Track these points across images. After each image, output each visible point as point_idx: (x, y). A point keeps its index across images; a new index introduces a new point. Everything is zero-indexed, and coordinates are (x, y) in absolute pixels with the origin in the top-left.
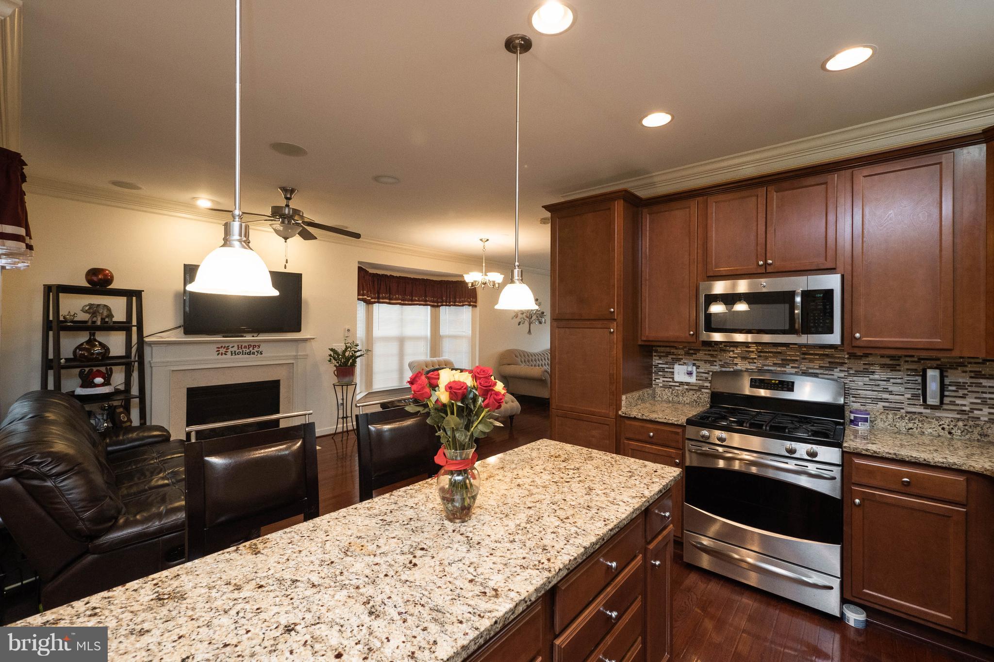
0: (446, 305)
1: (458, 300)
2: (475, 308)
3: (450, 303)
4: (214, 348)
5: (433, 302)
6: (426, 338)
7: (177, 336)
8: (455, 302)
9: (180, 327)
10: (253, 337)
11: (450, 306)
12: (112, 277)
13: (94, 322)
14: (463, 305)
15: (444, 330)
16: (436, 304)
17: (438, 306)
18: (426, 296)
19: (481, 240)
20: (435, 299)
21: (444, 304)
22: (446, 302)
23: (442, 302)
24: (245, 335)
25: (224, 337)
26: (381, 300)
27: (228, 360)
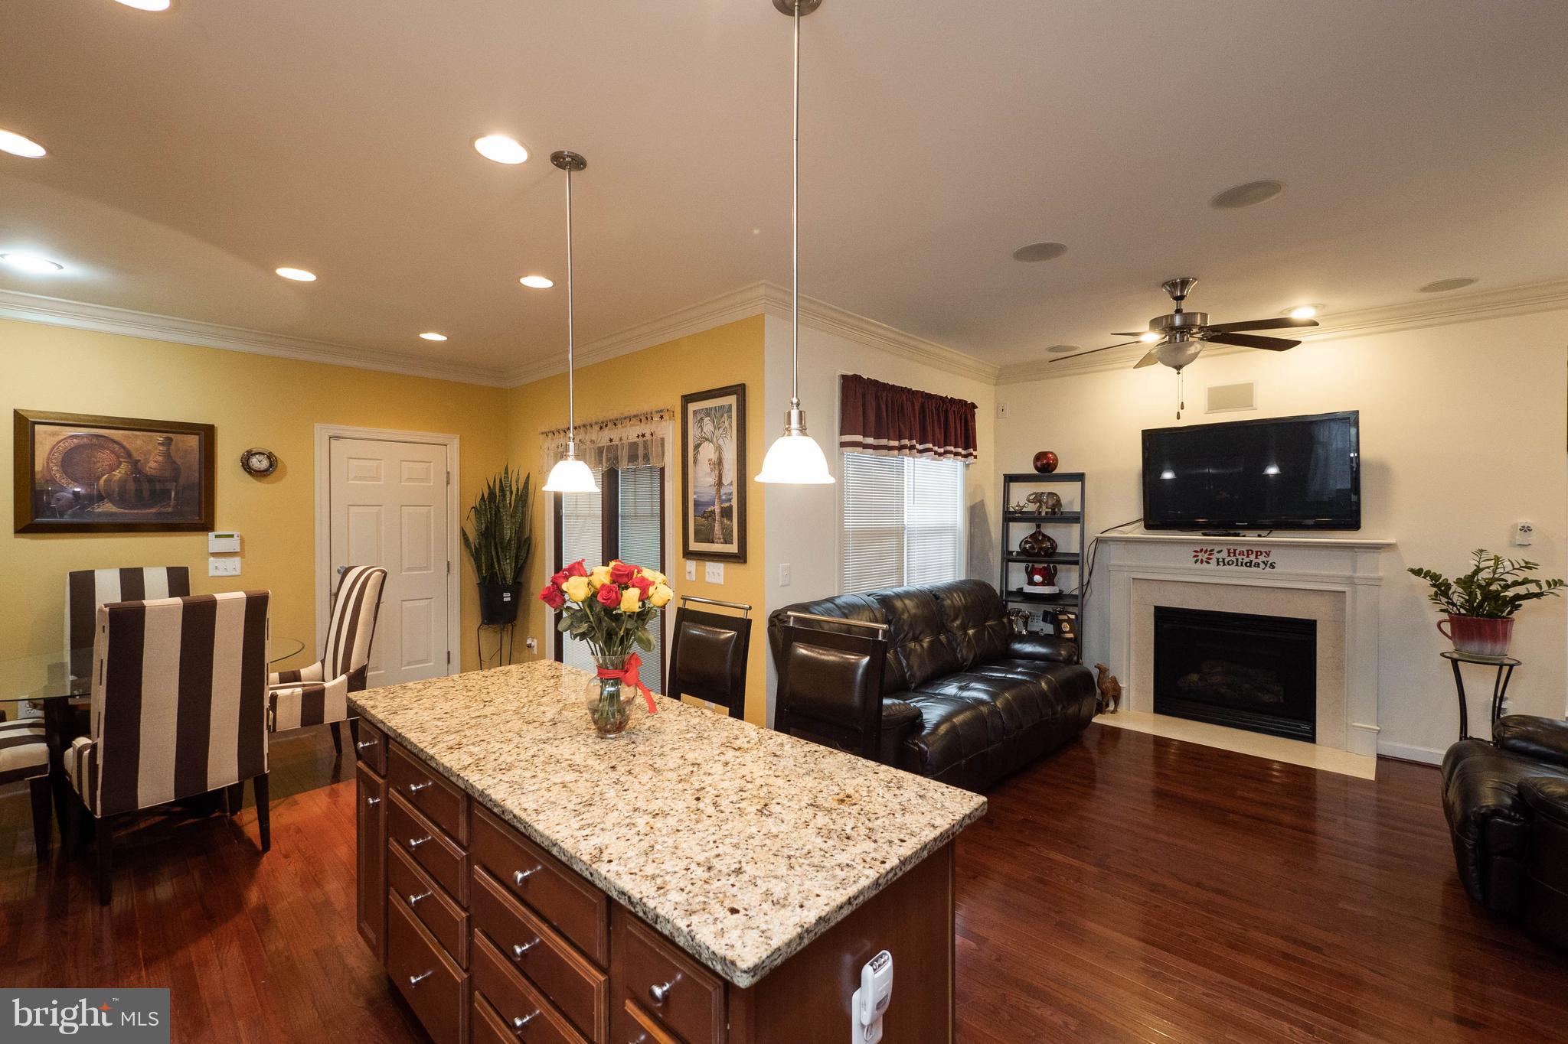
4: (1189, 551)
9: (1140, 520)
10: (1260, 536)
13: (1040, 513)
24: (1242, 532)
25: (1204, 534)
27: (1211, 573)
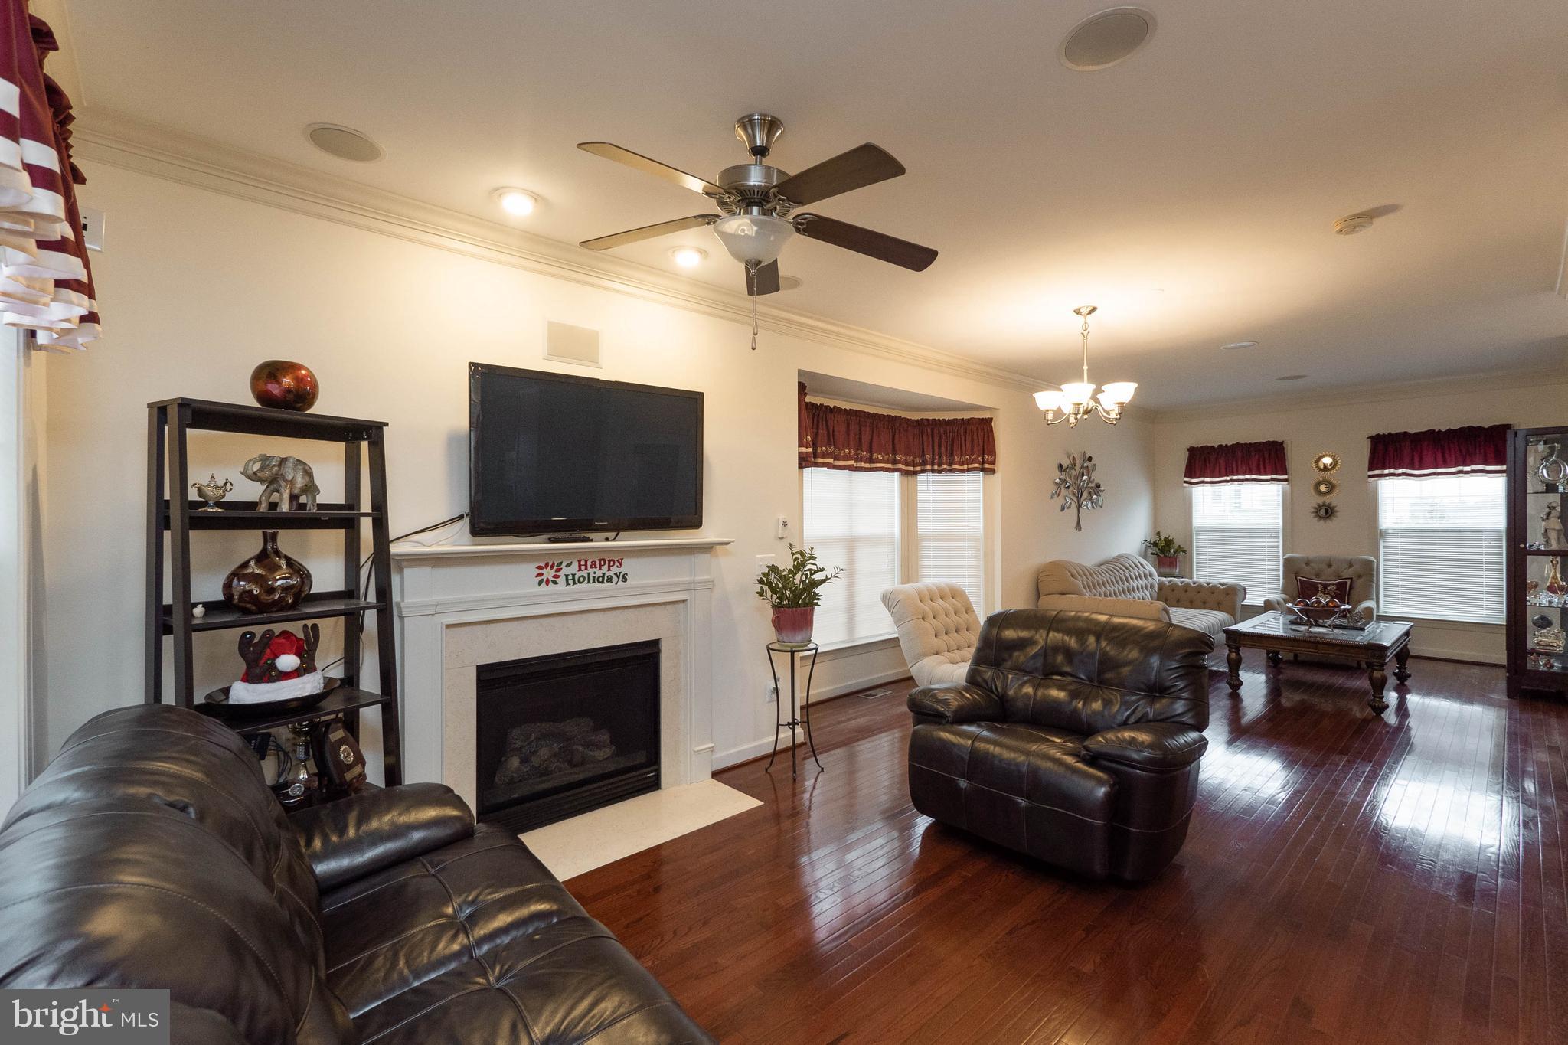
0: (933, 471)
1: (957, 459)
2: (991, 477)
3: (940, 465)
4: (531, 569)
5: (907, 464)
6: (892, 539)
7: (457, 540)
8: (950, 464)
9: (461, 517)
10: (607, 539)
11: (940, 472)
12: (315, 386)
13: (273, 506)
14: (968, 470)
15: (926, 523)
16: (911, 468)
17: (915, 473)
18: (895, 452)
19: (1078, 312)
20: (910, 459)
21: (929, 467)
22: (933, 464)
23: (924, 463)
24: (590, 535)
25: (551, 541)
26: (820, 460)
27: (561, 597)
